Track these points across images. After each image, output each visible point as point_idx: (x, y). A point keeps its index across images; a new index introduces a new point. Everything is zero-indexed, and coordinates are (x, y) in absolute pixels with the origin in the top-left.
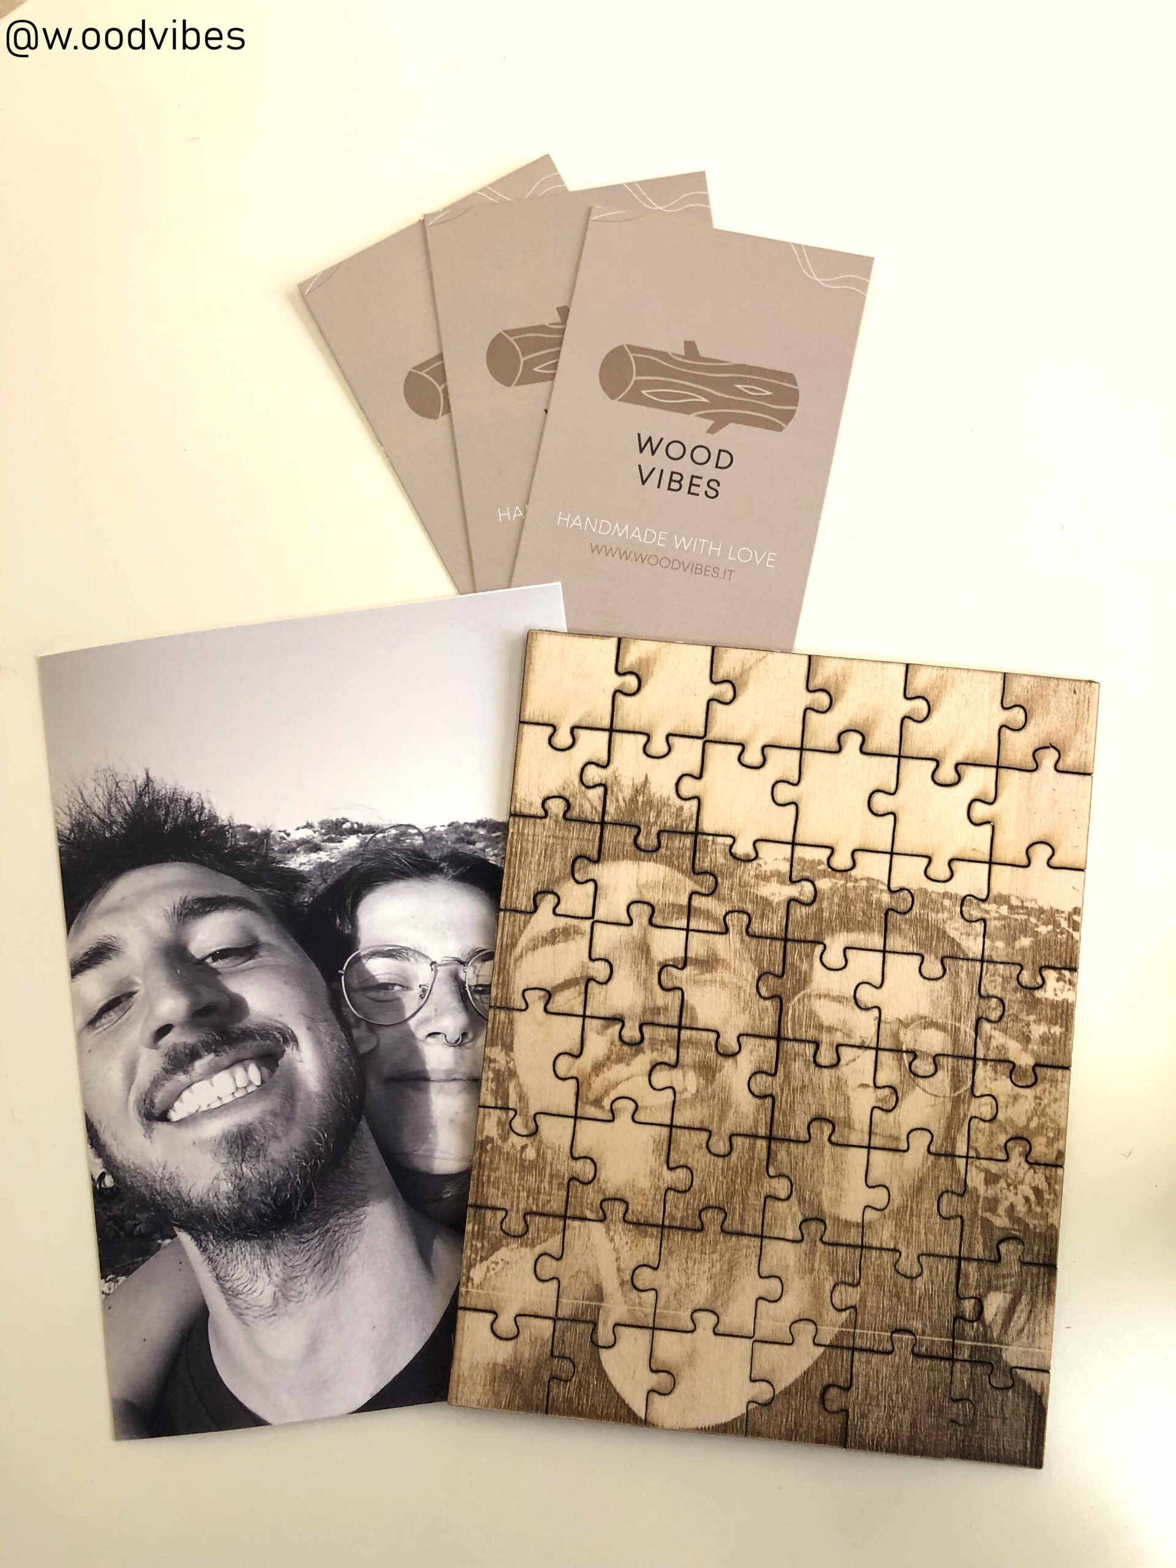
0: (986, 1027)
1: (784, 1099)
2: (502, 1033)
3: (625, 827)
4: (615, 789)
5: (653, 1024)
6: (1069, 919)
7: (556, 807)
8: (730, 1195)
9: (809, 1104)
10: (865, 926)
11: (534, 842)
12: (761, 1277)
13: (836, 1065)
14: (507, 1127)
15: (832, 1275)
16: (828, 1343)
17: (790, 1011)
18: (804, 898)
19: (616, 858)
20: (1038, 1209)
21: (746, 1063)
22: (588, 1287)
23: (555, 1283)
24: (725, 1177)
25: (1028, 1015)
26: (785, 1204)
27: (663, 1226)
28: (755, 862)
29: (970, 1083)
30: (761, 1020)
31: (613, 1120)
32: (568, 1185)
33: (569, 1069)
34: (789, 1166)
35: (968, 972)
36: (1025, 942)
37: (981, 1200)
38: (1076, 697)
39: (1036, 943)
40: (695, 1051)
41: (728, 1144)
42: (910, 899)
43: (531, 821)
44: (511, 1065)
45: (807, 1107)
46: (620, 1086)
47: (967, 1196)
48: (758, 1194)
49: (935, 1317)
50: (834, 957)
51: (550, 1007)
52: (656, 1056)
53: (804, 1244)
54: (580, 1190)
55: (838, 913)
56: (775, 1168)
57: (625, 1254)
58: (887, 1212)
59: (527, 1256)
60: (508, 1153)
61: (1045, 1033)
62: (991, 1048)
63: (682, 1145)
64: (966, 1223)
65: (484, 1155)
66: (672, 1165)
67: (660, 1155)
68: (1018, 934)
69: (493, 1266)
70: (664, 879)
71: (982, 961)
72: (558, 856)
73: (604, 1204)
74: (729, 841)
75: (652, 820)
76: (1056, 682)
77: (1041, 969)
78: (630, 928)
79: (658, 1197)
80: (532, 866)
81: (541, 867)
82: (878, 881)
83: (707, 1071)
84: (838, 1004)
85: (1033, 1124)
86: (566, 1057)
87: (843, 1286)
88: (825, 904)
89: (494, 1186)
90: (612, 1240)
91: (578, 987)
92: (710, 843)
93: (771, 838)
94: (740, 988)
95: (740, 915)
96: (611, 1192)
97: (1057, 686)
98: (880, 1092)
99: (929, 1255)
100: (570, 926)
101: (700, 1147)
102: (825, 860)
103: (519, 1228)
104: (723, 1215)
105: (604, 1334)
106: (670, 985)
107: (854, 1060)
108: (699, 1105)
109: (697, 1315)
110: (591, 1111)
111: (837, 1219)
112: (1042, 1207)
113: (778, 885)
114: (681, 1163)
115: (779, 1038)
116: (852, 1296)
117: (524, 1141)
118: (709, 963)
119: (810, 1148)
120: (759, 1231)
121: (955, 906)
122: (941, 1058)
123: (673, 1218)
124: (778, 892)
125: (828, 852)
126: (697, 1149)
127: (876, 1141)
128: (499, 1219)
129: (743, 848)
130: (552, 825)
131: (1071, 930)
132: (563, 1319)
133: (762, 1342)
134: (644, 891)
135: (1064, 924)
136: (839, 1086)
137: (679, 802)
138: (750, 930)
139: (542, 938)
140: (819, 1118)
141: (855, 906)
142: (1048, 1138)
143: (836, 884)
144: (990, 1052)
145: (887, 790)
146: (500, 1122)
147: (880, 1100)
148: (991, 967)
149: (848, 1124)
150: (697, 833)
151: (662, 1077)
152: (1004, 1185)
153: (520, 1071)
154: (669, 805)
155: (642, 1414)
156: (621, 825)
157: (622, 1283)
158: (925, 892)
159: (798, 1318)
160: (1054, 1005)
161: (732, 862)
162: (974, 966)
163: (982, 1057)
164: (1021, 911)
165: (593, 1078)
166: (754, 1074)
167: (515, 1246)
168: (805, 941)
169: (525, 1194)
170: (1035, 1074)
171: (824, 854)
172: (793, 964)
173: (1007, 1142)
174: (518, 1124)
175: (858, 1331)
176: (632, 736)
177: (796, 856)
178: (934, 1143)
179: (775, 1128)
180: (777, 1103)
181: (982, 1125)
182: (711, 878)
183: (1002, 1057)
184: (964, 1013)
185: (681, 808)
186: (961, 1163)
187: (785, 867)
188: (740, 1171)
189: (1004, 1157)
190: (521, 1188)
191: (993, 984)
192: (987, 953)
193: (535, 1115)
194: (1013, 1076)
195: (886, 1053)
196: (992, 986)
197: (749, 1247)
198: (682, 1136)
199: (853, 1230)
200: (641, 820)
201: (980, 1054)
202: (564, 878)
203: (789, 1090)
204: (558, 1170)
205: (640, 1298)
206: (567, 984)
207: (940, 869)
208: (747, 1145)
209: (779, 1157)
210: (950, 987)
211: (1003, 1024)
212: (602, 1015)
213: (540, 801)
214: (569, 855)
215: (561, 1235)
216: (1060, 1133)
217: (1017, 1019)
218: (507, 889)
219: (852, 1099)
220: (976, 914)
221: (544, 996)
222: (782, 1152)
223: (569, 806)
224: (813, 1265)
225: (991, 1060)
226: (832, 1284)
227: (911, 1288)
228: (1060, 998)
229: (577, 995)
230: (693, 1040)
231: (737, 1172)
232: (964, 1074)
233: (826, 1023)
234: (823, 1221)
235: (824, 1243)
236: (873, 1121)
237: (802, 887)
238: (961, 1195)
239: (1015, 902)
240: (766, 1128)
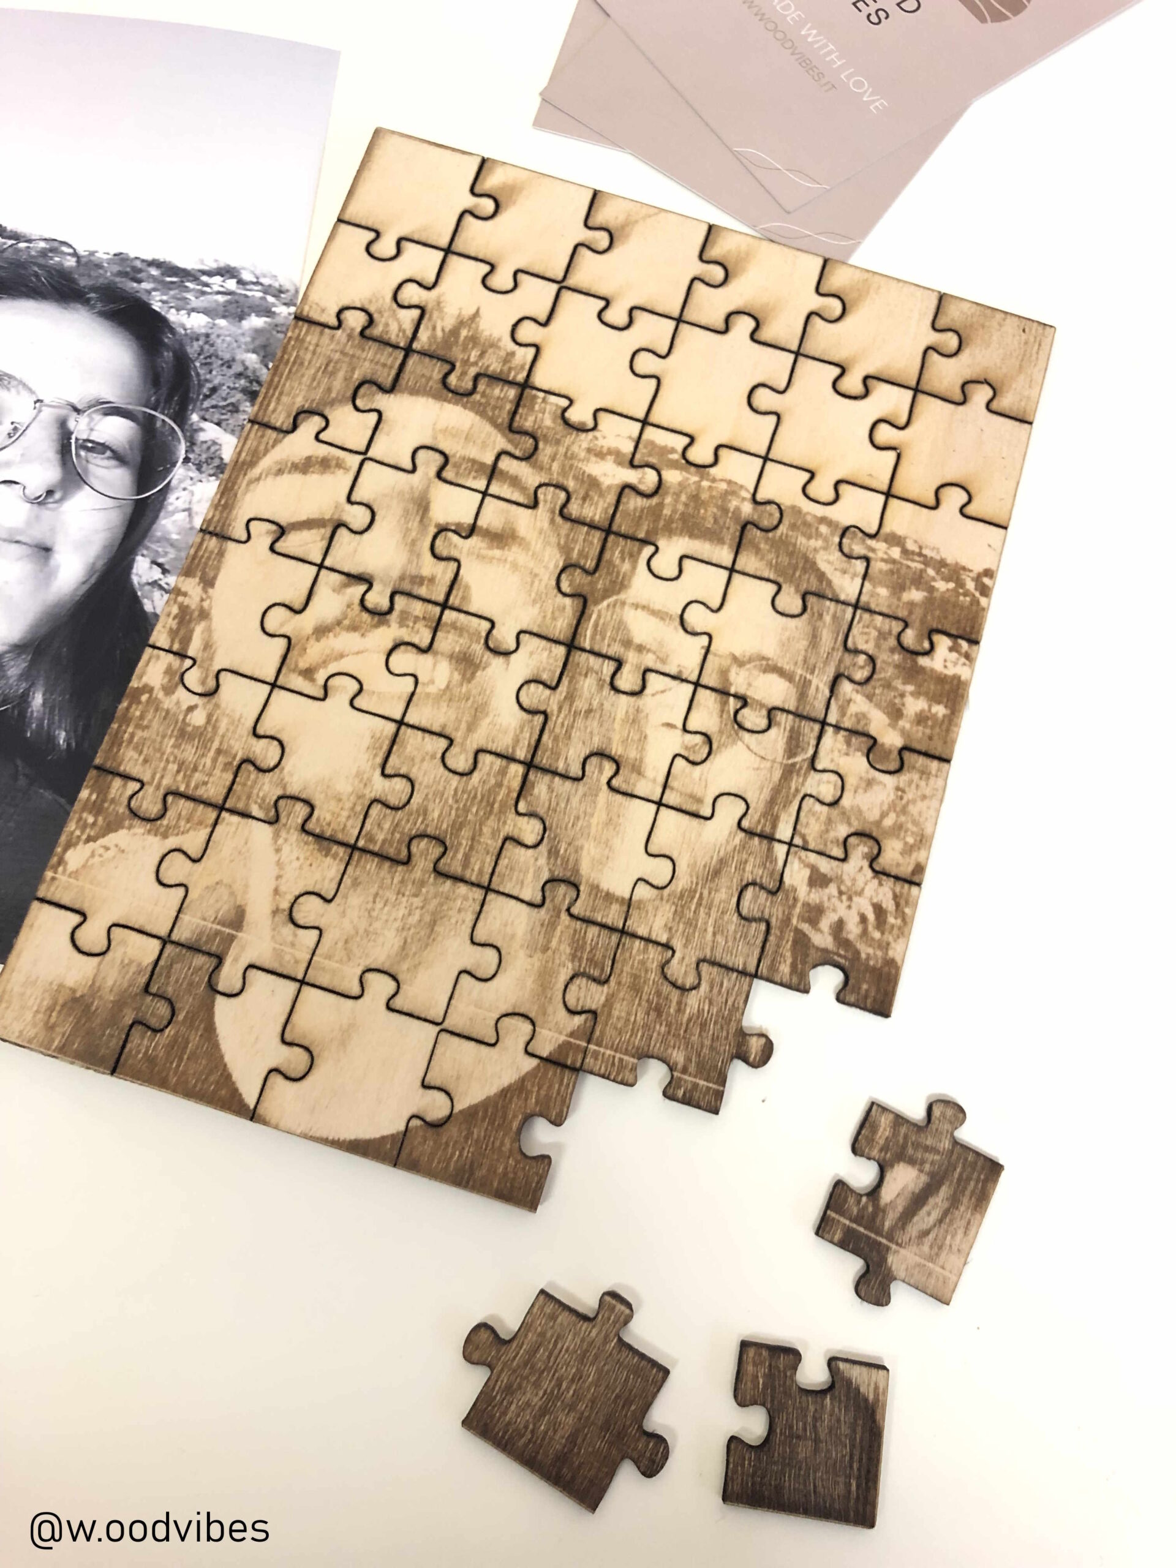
0: (846, 687)
1: (560, 720)
2: (206, 564)
3: (435, 361)
4: (435, 314)
5: (409, 595)
6: (978, 579)
7: (355, 320)
8: (457, 827)
9: (591, 733)
10: (713, 536)
11: (314, 353)
12: (473, 942)
13: (637, 693)
14: (177, 678)
15: (573, 961)
16: (545, 1054)
17: (594, 617)
18: (642, 487)
19: (414, 392)
20: (877, 935)
21: (522, 665)
22: (225, 908)
23: (181, 891)
24: (457, 801)
25: (904, 683)
26: (530, 852)
27: (354, 847)
28: (591, 435)
29: (811, 752)
30: (554, 619)
31: (324, 699)
32: (239, 767)
33: (282, 625)
34: (547, 805)
35: (834, 617)
36: (916, 595)
37: (799, 905)
38: (1024, 337)
39: (929, 601)
40: (456, 638)
41: (471, 761)
42: (777, 515)
43: (318, 329)
44: (206, 604)
45: (588, 737)
46: (344, 661)
47: (780, 895)
48: (494, 833)
49: (706, 1051)
50: (665, 562)
51: (279, 546)
52: (405, 634)
53: (543, 911)
54: (253, 776)
55: (683, 514)
56: (529, 804)
57: (290, 872)
58: (666, 892)
59: (156, 846)
60: (168, 712)
61: (922, 711)
62: (849, 713)
63: (409, 748)
64: (773, 931)
65: (134, 706)
66: (388, 771)
67: (375, 755)
68: (908, 583)
69: (101, 851)
70: (471, 428)
71: (856, 606)
72: (341, 375)
73: (282, 803)
74: (564, 403)
75: (472, 359)
76: (1003, 315)
77: (931, 632)
78: (410, 476)
79: (358, 808)
80: (304, 379)
81: (315, 384)
82: (742, 487)
83: (466, 664)
84: (658, 620)
85: (888, 822)
86: (282, 610)
87: (584, 980)
88: (668, 500)
89: (136, 748)
90: (278, 850)
91: (322, 531)
92: (540, 401)
93: (619, 410)
94: (536, 575)
95: (558, 491)
96: (292, 790)
97: (1004, 320)
98: (688, 737)
99: (713, 963)
100: (333, 457)
101: (433, 757)
102: (680, 449)
103: (154, 809)
104: (441, 849)
105: (229, 976)
106: (445, 554)
107: (663, 692)
108: (445, 704)
109: (370, 976)
110: (297, 682)
111: (595, 888)
112: (883, 933)
113: (614, 466)
114: (402, 772)
115: (571, 645)
116: (593, 996)
117: (195, 700)
118: (502, 538)
119: (581, 787)
120: (485, 881)
121: (833, 534)
122: (779, 713)
123: (371, 839)
124: (613, 474)
125: (687, 440)
126: (427, 758)
127: (670, 798)
128: (129, 792)
129: (580, 414)
130: (344, 339)
131: (977, 594)
132: (177, 944)
133: (452, 1033)
134: (440, 437)
135: (970, 585)
136: (635, 720)
137: (512, 346)
138: (565, 510)
139: (293, 464)
140: (602, 754)
141: (706, 510)
142: (906, 843)
143: (688, 479)
144: (845, 719)
145: (775, 386)
146: (169, 671)
147: (687, 748)
148: (866, 616)
149: (638, 769)
150: (526, 385)
151: (403, 660)
152: (835, 892)
153: (215, 613)
154: (499, 348)
155: (251, 1102)
156: (431, 356)
157: (276, 912)
158: (797, 511)
159: (510, 1011)
160: (941, 679)
161: (560, 427)
162: (844, 611)
163: (834, 722)
164: (917, 558)
165: (312, 641)
166: (528, 682)
167: (142, 830)
168: (634, 538)
169: (175, 767)
170: (902, 759)
171: (682, 441)
172: (610, 562)
173: (849, 836)
174: (193, 678)
175: (592, 1047)
176: (472, 262)
177: (645, 437)
178: (748, 817)
179: (539, 753)
180: (550, 724)
181: (818, 807)
182: (531, 441)
183: (860, 728)
184: (820, 665)
185: (512, 354)
186: (780, 850)
187: (628, 448)
188: (479, 796)
189: (841, 855)
190: (172, 759)
191: (865, 637)
192: (864, 598)
193: (219, 672)
194: (871, 756)
195: (708, 692)
196: (861, 639)
197: (465, 898)
198: (412, 740)
199: (615, 907)
200: (457, 354)
201: (832, 718)
202: (340, 402)
203: (570, 711)
204: (230, 747)
205: (295, 935)
206: (308, 524)
207: (822, 488)
208: (496, 767)
209: (536, 791)
210: (808, 629)
211: (868, 688)
212: (346, 570)
213: (336, 309)
214: (356, 376)
215: (209, 830)
216: (923, 841)
217: (888, 685)
218: (264, 398)
219: (650, 739)
220: (858, 549)
221: (274, 532)
222: (541, 786)
223: (371, 321)
224: (549, 941)
225: (846, 730)
226: (570, 973)
227: (679, 1003)
228: (950, 671)
229: (319, 538)
230: (458, 624)
231: (475, 797)
232: (806, 739)
233: (637, 640)
234: (576, 887)
235: (571, 915)
236: (673, 770)
237: (644, 474)
238: (773, 893)
239: (911, 546)
240: (528, 751)
